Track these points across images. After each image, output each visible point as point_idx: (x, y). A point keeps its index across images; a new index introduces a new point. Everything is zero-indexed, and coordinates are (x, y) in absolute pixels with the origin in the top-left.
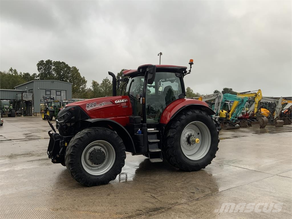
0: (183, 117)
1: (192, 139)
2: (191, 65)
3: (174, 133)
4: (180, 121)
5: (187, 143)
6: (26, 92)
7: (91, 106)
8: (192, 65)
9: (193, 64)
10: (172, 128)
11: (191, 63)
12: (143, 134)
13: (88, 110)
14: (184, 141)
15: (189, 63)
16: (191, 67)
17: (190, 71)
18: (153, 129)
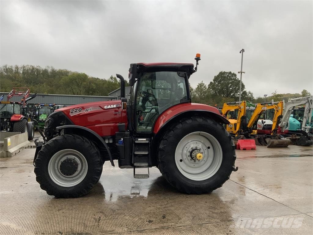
0: (180, 126)
1: (195, 153)
2: (197, 61)
3: (165, 145)
4: (173, 131)
5: (190, 158)
6: (116, 98)
7: (75, 112)
8: (199, 61)
9: (200, 59)
10: (164, 139)
11: (198, 59)
12: (123, 145)
13: (71, 116)
14: (186, 155)
15: (195, 59)
16: (197, 64)
17: (196, 68)
18: (145, 139)
